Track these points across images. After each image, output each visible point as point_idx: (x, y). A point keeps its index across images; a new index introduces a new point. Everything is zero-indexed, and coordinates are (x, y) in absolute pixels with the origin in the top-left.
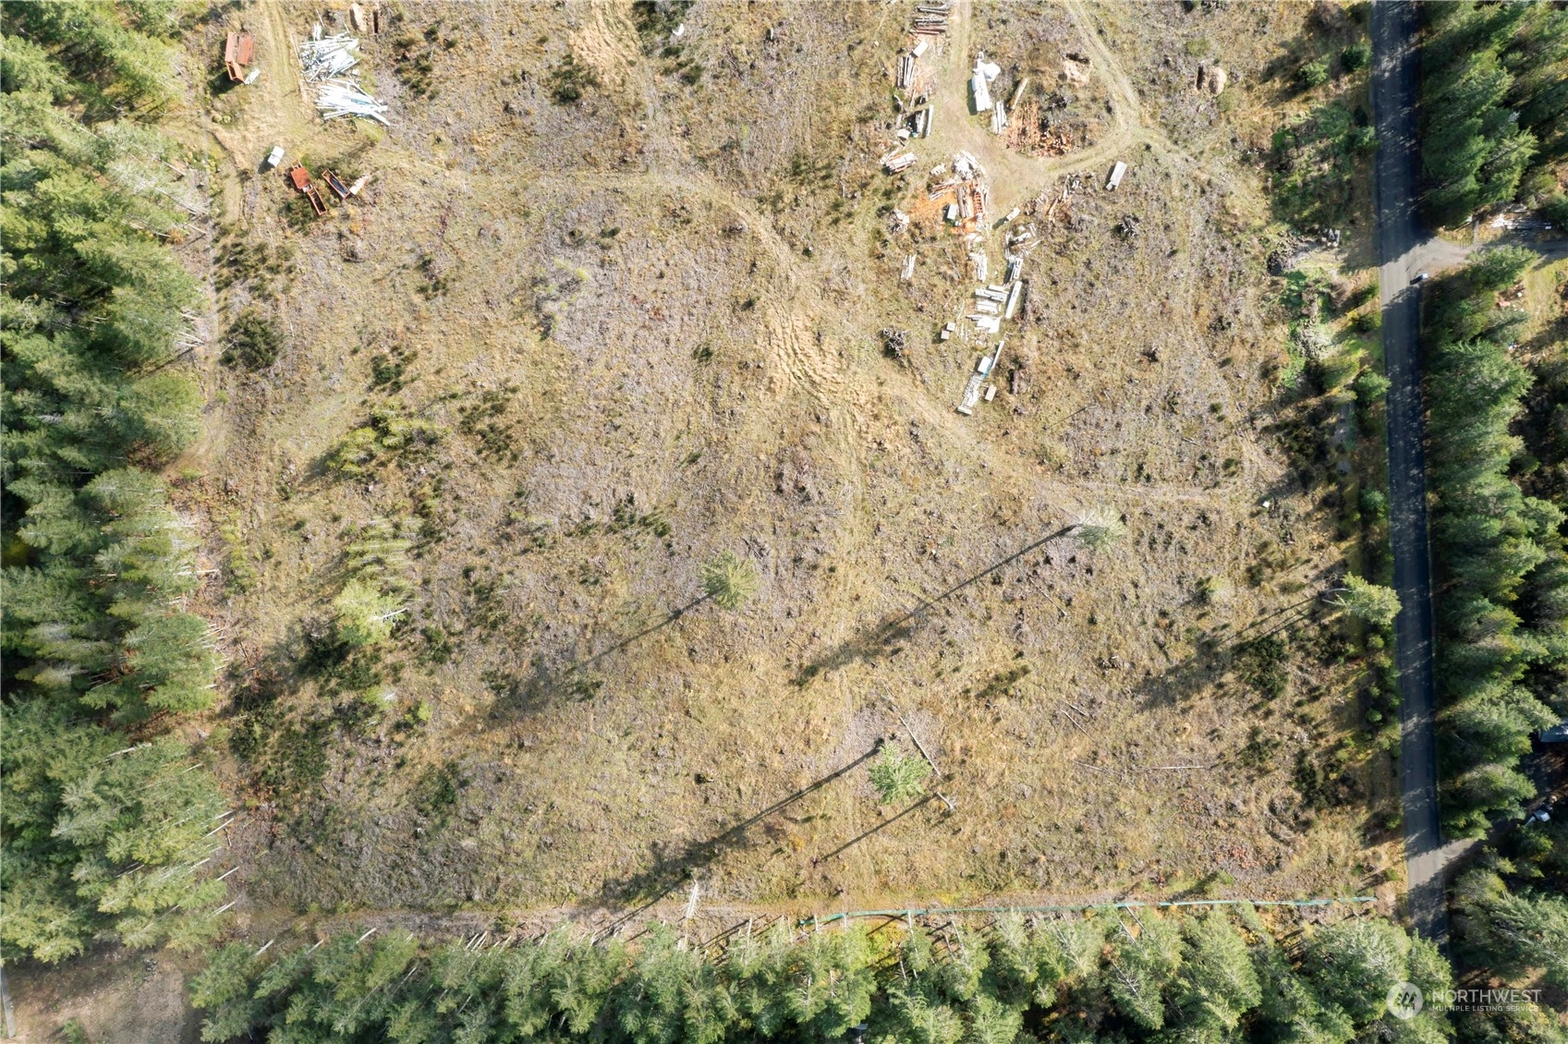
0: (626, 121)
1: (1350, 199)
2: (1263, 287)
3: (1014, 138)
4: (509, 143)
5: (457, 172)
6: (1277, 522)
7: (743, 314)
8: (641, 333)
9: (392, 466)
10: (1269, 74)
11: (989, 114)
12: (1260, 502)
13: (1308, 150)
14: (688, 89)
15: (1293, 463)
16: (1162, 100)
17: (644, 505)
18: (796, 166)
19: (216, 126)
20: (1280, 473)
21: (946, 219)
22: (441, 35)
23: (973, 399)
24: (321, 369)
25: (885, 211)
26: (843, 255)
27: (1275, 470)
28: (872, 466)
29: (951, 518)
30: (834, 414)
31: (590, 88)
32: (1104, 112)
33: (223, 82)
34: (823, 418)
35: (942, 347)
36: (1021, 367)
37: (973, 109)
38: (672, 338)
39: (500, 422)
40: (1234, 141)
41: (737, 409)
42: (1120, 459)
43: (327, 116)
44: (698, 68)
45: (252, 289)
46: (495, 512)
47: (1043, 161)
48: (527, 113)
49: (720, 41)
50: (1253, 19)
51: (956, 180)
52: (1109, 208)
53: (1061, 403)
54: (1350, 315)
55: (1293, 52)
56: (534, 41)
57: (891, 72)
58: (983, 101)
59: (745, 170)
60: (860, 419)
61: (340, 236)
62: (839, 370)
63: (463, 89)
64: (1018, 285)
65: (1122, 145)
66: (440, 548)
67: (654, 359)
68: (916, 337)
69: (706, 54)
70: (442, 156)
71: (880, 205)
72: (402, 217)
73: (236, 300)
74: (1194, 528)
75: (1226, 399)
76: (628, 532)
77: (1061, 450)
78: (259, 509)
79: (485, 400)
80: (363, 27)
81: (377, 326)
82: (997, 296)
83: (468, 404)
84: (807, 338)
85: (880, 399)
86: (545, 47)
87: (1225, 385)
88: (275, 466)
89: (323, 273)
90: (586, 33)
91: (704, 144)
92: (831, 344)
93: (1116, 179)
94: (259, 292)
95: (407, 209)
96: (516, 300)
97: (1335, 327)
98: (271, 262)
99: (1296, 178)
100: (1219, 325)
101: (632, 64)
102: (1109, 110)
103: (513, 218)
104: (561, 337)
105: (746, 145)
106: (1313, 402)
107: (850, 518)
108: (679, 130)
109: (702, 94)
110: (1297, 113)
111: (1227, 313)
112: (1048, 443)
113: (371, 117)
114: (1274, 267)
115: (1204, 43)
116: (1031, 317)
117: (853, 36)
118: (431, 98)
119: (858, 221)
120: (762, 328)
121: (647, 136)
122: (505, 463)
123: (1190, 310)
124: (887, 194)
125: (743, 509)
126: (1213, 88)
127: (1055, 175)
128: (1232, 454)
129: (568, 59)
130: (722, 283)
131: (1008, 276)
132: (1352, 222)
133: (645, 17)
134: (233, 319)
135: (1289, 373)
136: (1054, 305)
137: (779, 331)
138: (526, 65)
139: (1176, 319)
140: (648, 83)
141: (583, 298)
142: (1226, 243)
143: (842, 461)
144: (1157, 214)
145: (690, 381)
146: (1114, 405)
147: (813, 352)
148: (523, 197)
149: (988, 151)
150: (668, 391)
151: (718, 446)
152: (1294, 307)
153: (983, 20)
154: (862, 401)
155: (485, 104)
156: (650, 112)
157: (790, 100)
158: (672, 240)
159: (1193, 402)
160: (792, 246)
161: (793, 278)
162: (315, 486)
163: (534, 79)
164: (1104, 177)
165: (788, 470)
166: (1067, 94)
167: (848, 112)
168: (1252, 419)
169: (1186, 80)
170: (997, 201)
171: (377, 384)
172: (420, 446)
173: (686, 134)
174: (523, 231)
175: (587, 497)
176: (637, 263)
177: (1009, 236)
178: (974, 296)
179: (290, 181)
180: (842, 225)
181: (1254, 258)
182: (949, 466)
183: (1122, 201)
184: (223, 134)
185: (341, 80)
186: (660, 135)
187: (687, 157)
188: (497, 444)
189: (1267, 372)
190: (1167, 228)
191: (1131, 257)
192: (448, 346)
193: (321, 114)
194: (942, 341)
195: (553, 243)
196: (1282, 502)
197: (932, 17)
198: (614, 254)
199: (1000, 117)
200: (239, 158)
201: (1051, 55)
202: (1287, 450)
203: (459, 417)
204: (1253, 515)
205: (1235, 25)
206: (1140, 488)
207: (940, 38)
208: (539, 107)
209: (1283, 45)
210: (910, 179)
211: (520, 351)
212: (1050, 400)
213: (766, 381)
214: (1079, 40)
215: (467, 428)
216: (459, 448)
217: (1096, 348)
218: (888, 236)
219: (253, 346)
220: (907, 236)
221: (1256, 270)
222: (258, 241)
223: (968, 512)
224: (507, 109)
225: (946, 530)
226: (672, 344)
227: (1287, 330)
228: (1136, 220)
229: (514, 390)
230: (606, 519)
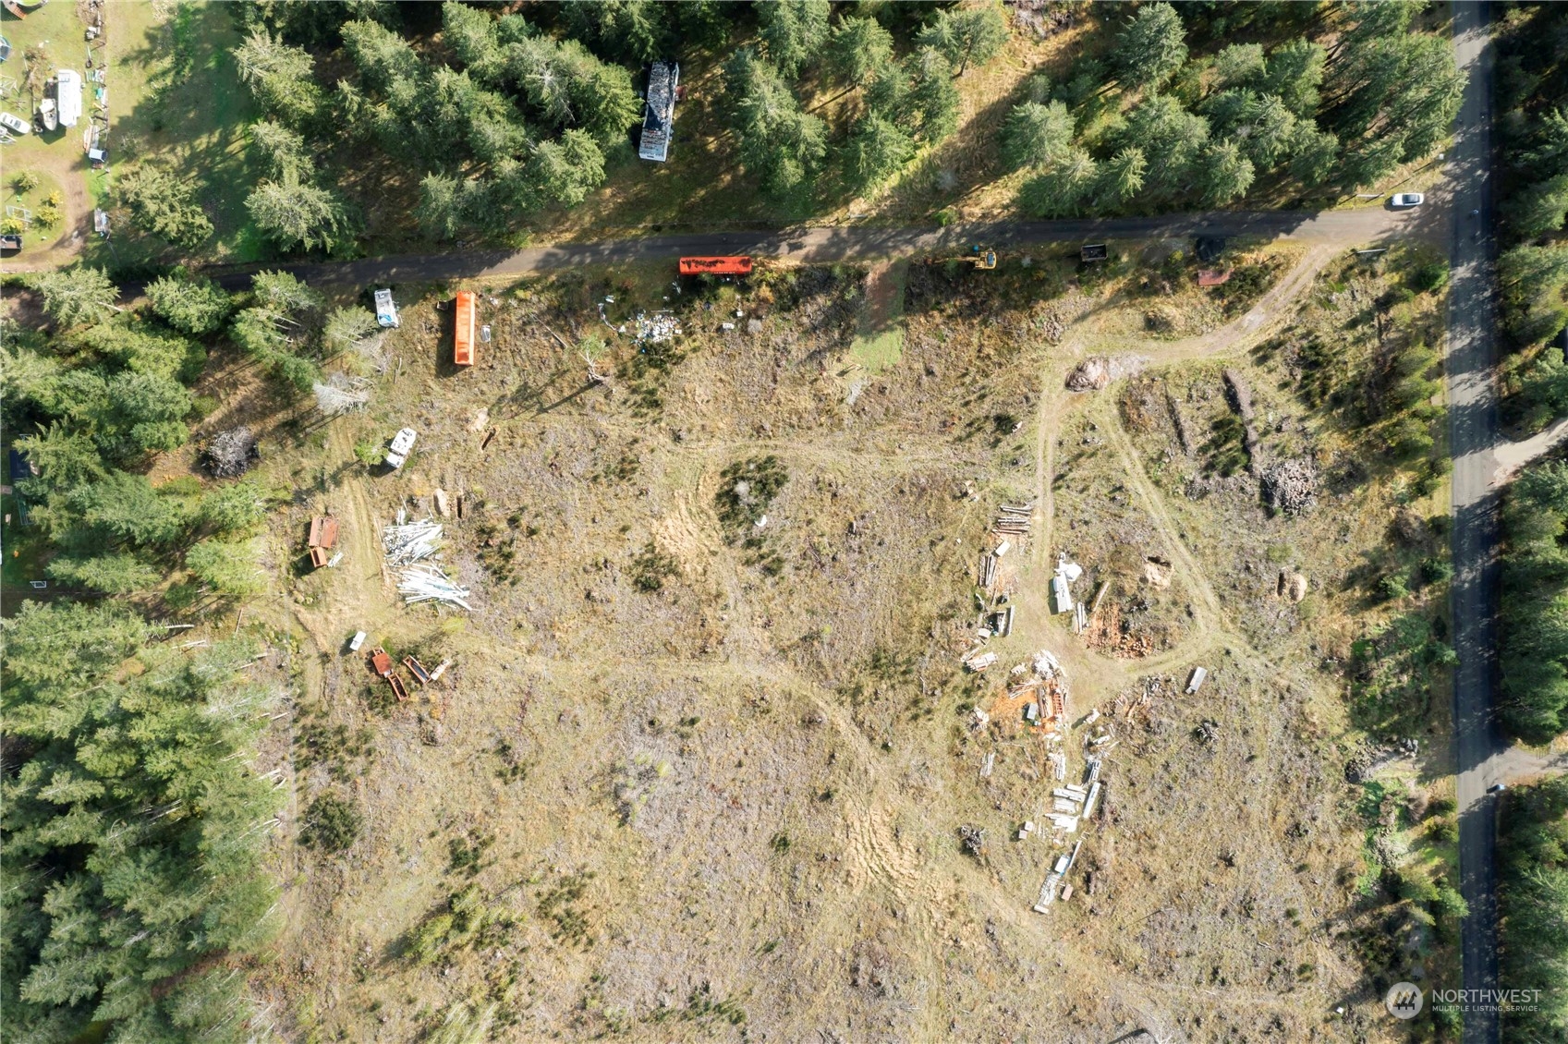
0: (708, 612)
1: (1428, 710)
2: (1341, 794)
3: (1095, 639)
4: (589, 630)
5: (538, 658)
6: (1350, 1028)
7: (820, 805)
8: (719, 821)
9: (468, 949)
10: (1349, 583)
11: (1069, 616)
12: (1334, 1007)
13: (1388, 662)
14: (770, 580)
15: (1367, 970)
16: (1243, 606)
17: (719, 993)
18: (876, 659)
19: (298, 607)
20: (1354, 979)
21: (1025, 718)
22: (524, 522)
23: (1049, 898)
24: (399, 851)
25: (963, 709)
26: (922, 750)
27: (1349, 976)
28: (948, 963)
29: (1025, 1016)
30: (911, 910)
31: (671, 577)
32: (1185, 616)
33: (305, 564)
34: (900, 914)
35: (1019, 845)
36: (1098, 869)
37: (1054, 607)
38: (750, 826)
39: (577, 907)
40: (1314, 648)
41: (814, 901)
42: (1195, 961)
43: (409, 600)
44: (779, 561)
45: (331, 771)
46: (570, 998)
47: (1123, 663)
48: (608, 601)
49: (803, 534)
50: (1334, 528)
51: (1035, 681)
52: (1188, 712)
53: (1136, 904)
54: (1426, 823)
55: (1373, 561)
56: (616, 532)
57: (973, 571)
58: (1065, 602)
59: (826, 662)
60: (937, 916)
61: (420, 720)
62: (916, 867)
63: (545, 574)
64: (1097, 786)
65: (1202, 649)
66: (515, 1030)
67: (731, 847)
68: (993, 835)
69: (787, 547)
70: (524, 641)
71: (960, 702)
72: (482, 701)
73: (315, 781)
74: (1268, 1033)
75: (1302, 904)
76: (703, 1019)
77: (1136, 952)
78: (336, 990)
79: (562, 886)
80: (447, 513)
81: (455, 809)
82: (1074, 796)
83: (545, 889)
84: (885, 833)
85: (957, 896)
86: (628, 535)
87: (1300, 890)
88: (352, 947)
89: (402, 756)
90: (669, 522)
91: (785, 635)
92: (908, 841)
93: (1195, 683)
94: (338, 773)
95: (488, 694)
96: (595, 787)
97: (1412, 834)
98: (351, 744)
99: (1375, 689)
100: (1296, 831)
101: (714, 553)
102: (1190, 614)
103: (593, 704)
104: (639, 824)
105: (826, 638)
106: (1388, 909)
107: (923, 1011)
108: (760, 622)
109: (783, 585)
110: (1377, 622)
111: (1304, 819)
112: (1123, 945)
113: (453, 602)
114: (1352, 775)
115: (1285, 550)
116: (1108, 817)
117: (936, 531)
118: (513, 584)
119: (937, 717)
120: (839, 820)
121: (727, 627)
122: (581, 947)
123: (1268, 815)
124: (967, 692)
125: (818, 1001)
126: (1294, 597)
127: (1135, 677)
128: (1306, 960)
129: (650, 547)
130: (799, 774)
131: (1087, 774)
132: (1430, 731)
133: (727, 508)
134: (311, 800)
135: (1366, 880)
136: (1131, 806)
137: (857, 824)
138: (608, 552)
139: (1254, 823)
140: (729, 572)
141: (661, 787)
142: (1304, 749)
143: (917, 957)
144: (1237, 719)
145: (767, 870)
146: (1190, 908)
147: (891, 847)
148: (603, 683)
149: (1068, 650)
150: (745, 880)
151: (794, 937)
152: (1371, 815)
153: (1065, 520)
154: (939, 897)
155: (567, 589)
156: (731, 603)
157: (872, 592)
158: (751, 729)
159: (1270, 907)
160: (872, 739)
161: (872, 772)
162: (391, 968)
163: (617, 568)
164: (1183, 680)
165: (864, 965)
166: (1148, 597)
167: (930, 607)
168: (1328, 926)
169: (1267, 586)
170: (1077, 701)
171: (453, 867)
172: (498, 930)
173: (767, 625)
174: (603, 717)
175: (662, 984)
176: (715, 751)
177: (1087, 737)
178: (1052, 795)
179: (371, 665)
180: (921, 721)
181: (1333, 765)
182: (1024, 965)
183: (1201, 704)
184: (305, 615)
185: (423, 565)
186: (740, 624)
187: (768, 648)
188: (571, 928)
189: (1343, 879)
190: (1245, 733)
191: (1209, 760)
192: (525, 830)
193: (403, 598)
194: (1018, 839)
195: (633, 731)
196: (1357, 1008)
197: (1015, 518)
198: (694, 743)
199: (1081, 617)
200: (320, 639)
201: (1133, 558)
202: (1363, 958)
203: (536, 902)
204: (1326, 1021)
205: (1316, 532)
206: (1214, 991)
207: (1023, 538)
208: (620, 594)
209: (1364, 554)
210: (991, 677)
211: (598, 837)
212: (1126, 901)
213: (843, 874)
214: (1160, 543)
215: (543, 912)
216: (534, 932)
217: (1172, 850)
218: (968, 734)
219: (332, 829)
220: (986, 734)
221: (1332, 777)
222: (338, 723)
223: (1042, 1010)
224: (588, 596)
225: (1020, 1028)
226: (750, 831)
227: (1363, 837)
228: (1215, 725)
229: (591, 876)
230: (681, 1006)
